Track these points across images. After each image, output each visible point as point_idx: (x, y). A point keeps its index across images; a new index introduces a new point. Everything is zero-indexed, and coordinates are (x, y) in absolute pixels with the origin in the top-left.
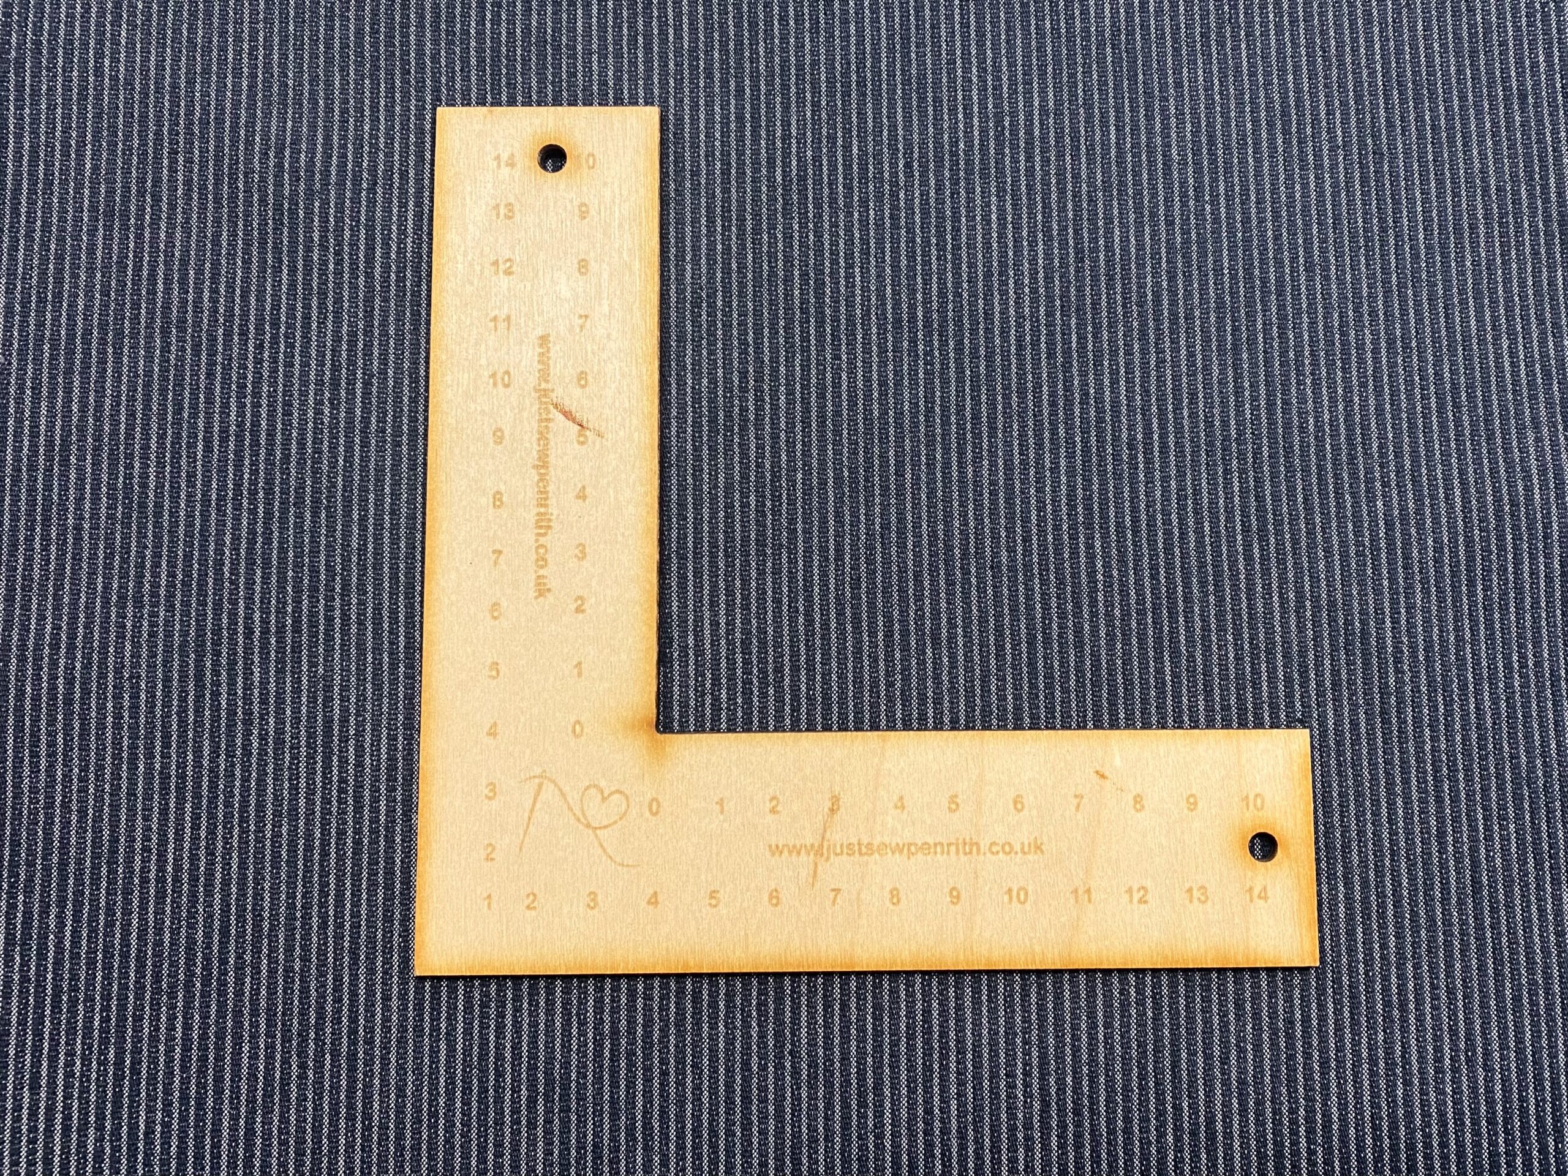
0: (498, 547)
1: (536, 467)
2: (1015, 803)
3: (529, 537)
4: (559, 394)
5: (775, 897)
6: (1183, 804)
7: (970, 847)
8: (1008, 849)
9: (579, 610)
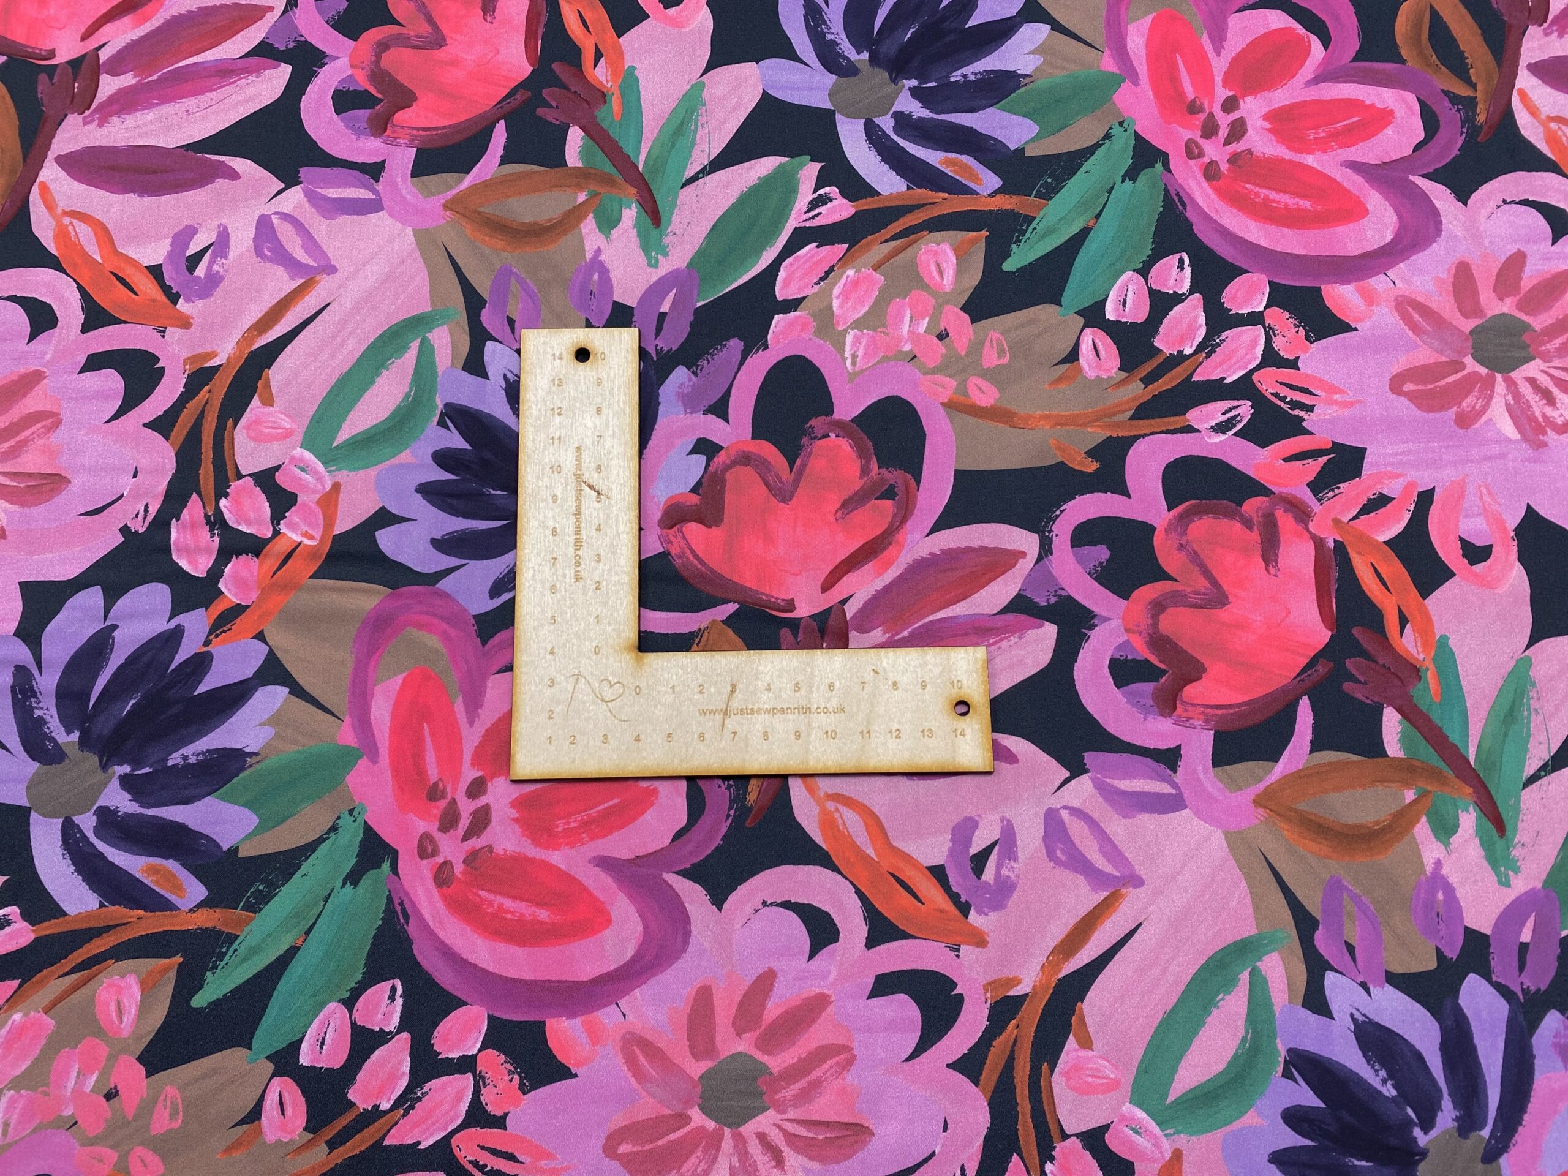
0: (555, 556)
1: (575, 514)
2: (830, 686)
3: (571, 550)
4: (586, 477)
5: (702, 736)
6: (919, 686)
7: (807, 710)
8: (826, 711)
9: (597, 589)
